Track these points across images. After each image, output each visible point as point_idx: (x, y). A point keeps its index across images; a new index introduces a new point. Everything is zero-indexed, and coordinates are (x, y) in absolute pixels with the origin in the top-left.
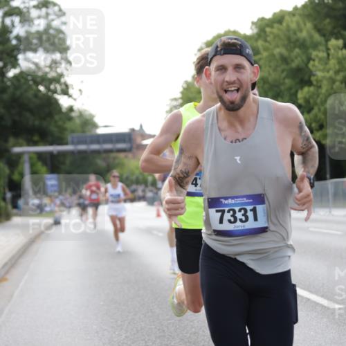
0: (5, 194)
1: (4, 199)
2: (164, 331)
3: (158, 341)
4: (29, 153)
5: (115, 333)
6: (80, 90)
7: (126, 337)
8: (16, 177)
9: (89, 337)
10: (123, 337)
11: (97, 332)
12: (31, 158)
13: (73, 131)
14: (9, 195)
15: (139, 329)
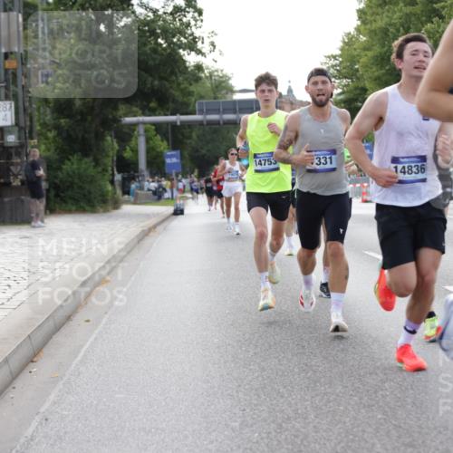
0: (113, 175)
1: (112, 182)
2: (303, 347)
3: (295, 358)
4: (144, 123)
5: (241, 348)
6: (213, 44)
7: (255, 353)
8: (128, 154)
9: (208, 354)
10: (251, 353)
11: (218, 347)
12: (146, 131)
13: (202, 97)
14: (118, 177)
15: (272, 343)
